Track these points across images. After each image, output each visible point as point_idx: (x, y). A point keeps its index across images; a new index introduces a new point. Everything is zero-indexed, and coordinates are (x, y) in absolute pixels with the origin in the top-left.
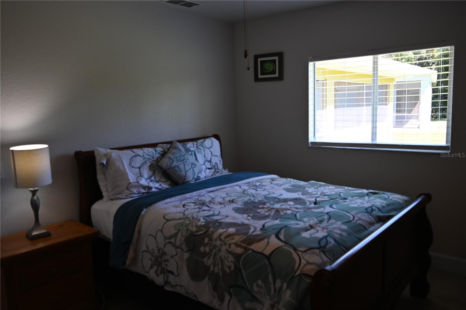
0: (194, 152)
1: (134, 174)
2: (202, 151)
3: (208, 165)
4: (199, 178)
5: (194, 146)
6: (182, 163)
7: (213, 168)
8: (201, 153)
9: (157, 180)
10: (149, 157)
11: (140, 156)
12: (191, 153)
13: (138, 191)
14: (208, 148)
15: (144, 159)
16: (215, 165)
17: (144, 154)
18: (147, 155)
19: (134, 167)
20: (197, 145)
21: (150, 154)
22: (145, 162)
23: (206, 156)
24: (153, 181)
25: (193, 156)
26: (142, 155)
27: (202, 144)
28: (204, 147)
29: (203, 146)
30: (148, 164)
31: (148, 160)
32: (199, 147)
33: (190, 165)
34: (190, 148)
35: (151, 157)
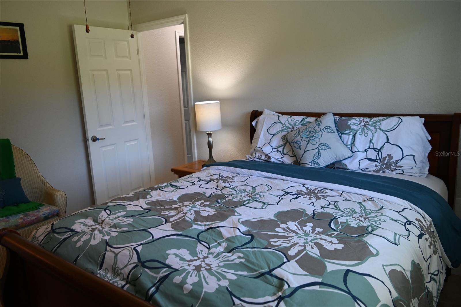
0: (355, 131)
1: (265, 140)
2: (370, 133)
3: (372, 154)
4: (345, 167)
5: (360, 124)
6: (307, 140)
7: (379, 161)
8: (366, 135)
9: (285, 152)
10: (290, 126)
11: (282, 123)
12: (350, 132)
13: (260, 156)
14: (383, 131)
15: (283, 127)
16: (386, 157)
17: (286, 123)
18: (289, 123)
19: (270, 133)
20: (366, 124)
21: (293, 123)
22: (283, 130)
23: (373, 141)
24: (278, 152)
25: (351, 137)
26: (283, 123)
27: (376, 122)
28: (377, 127)
29: (375, 126)
30: (284, 133)
31: (286, 129)
32: (368, 126)
33: (317, 146)
34: (351, 125)
35: (291, 127)
